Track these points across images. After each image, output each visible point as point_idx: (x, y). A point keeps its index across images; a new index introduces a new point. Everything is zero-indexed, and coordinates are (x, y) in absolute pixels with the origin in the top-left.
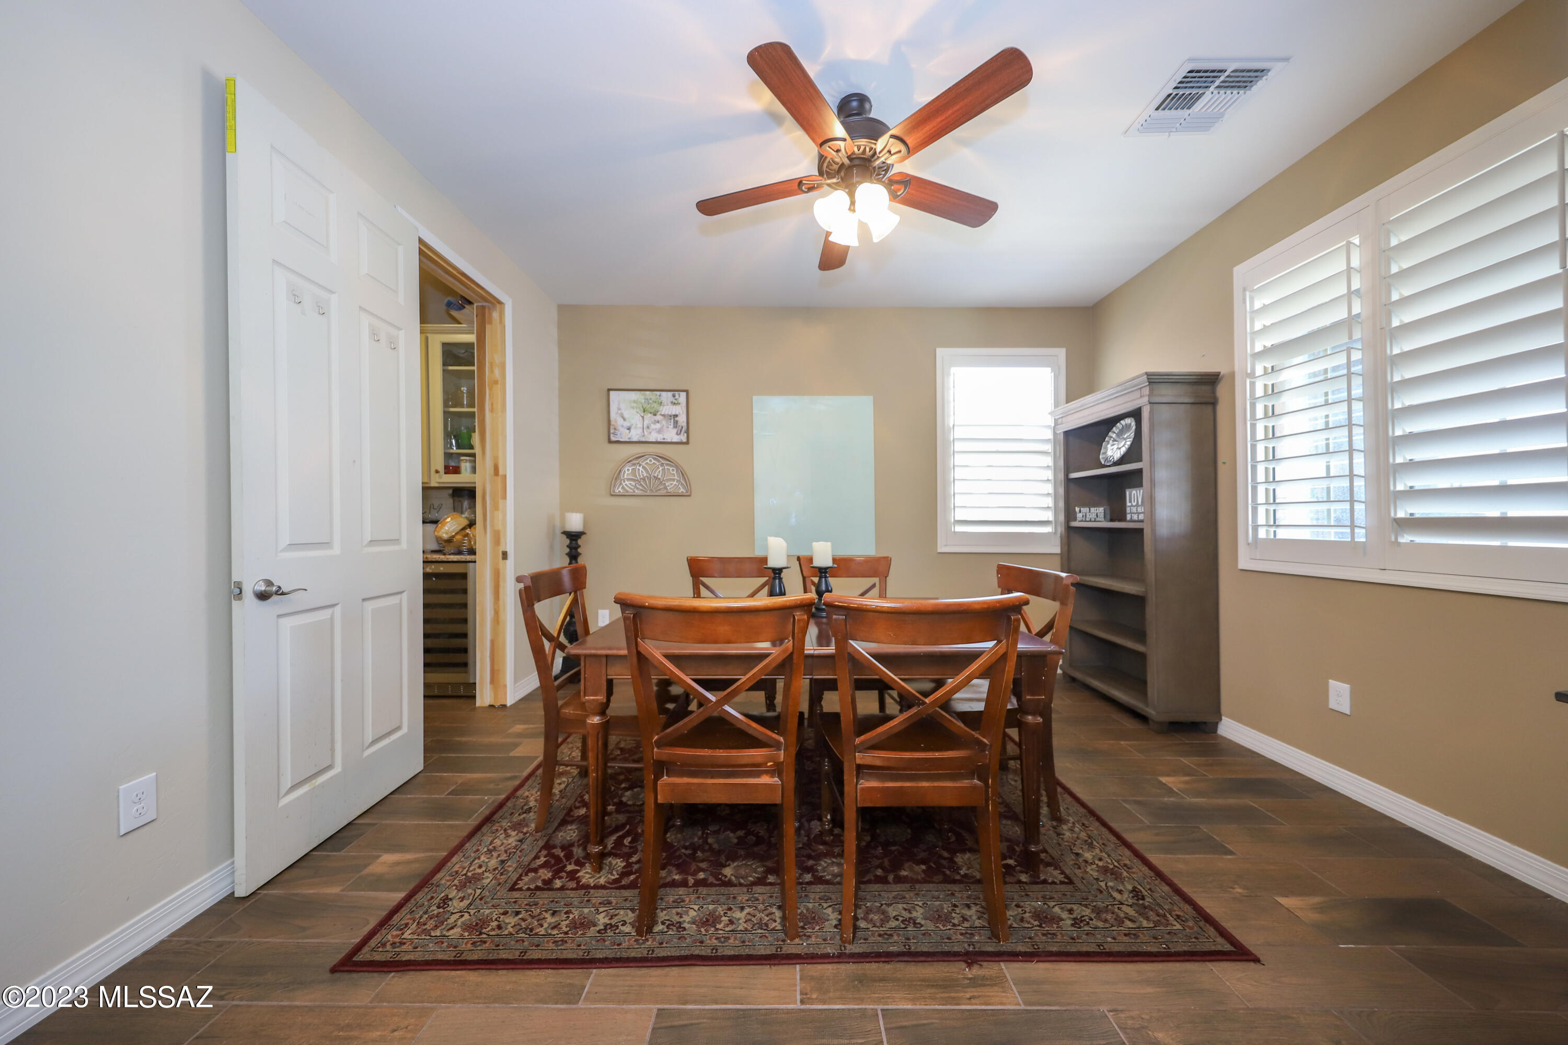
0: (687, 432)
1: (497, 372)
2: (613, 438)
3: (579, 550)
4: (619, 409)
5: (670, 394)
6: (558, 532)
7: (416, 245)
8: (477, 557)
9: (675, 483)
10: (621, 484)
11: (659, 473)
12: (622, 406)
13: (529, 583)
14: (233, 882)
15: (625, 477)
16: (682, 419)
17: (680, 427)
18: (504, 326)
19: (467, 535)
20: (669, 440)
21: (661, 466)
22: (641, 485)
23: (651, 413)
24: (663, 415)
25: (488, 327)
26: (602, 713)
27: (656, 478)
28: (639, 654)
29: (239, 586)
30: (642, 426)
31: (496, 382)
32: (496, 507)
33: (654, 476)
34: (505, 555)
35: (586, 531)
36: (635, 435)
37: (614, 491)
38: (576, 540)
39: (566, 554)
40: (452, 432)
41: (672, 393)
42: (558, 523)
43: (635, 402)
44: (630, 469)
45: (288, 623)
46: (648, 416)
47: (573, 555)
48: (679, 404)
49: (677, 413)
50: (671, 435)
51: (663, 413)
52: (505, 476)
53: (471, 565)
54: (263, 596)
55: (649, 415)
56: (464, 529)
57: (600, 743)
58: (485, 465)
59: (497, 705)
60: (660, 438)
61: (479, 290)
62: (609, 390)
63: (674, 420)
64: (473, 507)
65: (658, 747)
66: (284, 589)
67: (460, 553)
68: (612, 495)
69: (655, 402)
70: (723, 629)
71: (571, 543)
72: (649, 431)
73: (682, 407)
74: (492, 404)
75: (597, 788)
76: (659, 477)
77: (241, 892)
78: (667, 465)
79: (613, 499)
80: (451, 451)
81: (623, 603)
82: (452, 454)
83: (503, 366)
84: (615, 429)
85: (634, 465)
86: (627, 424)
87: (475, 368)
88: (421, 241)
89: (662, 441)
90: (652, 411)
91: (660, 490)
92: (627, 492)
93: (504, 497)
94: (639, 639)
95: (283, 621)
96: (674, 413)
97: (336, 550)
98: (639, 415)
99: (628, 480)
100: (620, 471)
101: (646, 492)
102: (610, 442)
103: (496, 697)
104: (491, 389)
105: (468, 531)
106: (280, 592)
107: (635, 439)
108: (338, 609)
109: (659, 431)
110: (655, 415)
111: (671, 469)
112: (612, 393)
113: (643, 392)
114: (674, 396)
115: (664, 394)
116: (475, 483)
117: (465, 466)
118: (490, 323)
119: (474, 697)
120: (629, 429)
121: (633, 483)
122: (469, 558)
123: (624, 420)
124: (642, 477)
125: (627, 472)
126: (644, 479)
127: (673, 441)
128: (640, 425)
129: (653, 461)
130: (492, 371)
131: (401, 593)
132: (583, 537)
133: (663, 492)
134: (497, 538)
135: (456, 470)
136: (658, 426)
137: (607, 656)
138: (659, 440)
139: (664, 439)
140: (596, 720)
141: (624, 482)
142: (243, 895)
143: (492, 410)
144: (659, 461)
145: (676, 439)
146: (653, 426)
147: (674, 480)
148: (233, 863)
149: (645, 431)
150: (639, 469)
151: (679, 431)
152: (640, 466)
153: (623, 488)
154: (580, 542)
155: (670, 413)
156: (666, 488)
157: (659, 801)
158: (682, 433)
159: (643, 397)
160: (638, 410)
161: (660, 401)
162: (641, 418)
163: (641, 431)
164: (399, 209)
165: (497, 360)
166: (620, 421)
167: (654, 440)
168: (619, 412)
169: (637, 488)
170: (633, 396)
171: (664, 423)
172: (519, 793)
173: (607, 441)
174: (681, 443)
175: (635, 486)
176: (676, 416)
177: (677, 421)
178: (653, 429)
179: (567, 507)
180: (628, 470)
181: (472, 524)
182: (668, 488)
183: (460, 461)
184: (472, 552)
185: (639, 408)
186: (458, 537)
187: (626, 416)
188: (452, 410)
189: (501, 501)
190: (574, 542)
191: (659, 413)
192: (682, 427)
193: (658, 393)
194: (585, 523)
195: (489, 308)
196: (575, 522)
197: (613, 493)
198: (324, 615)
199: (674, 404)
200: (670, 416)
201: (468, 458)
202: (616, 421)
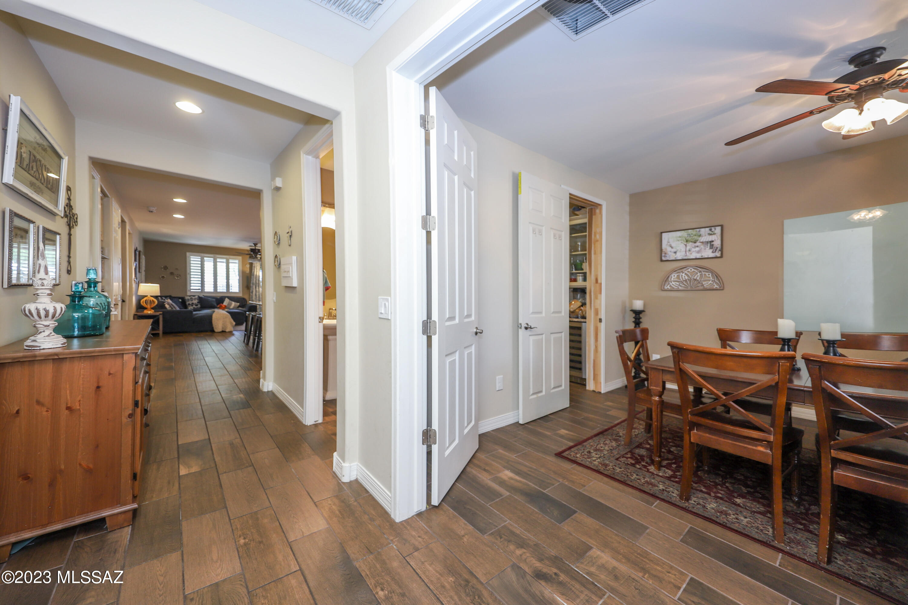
0: (722, 250)
1: (598, 236)
2: (664, 259)
3: (641, 320)
4: (668, 242)
5: (707, 229)
6: (628, 309)
7: (568, 196)
8: (587, 320)
9: (710, 282)
10: (669, 284)
11: (698, 277)
12: (671, 240)
13: (621, 333)
14: (518, 418)
15: (672, 280)
16: (717, 243)
17: (715, 248)
18: (602, 215)
19: (581, 310)
20: (706, 257)
21: (700, 272)
22: (684, 284)
23: (692, 242)
24: (702, 242)
25: (594, 217)
26: (660, 396)
27: (695, 280)
28: (681, 370)
29: (521, 324)
30: (685, 250)
31: (597, 241)
32: (596, 298)
33: (694, 279)
34: (600, 320)
35: (645, 310)
36: (679, 256)
37: (664, 288)
38: (639, 315)
39: (633, 322)
40: (573, 264)
41: (709, 228)
42: (627, 305)
43: (680, 237)
44: (676, 275)
45: (532, 338)
46: (690, 245)
47: (637, 323)
48: (715, 234)
49: (713, 240)
50: (708, 253)
51: (701, 241)
52: (601, 284)
53: (584, 324)
54: (526, 328)
55: (691, 243)
56: (579, 307)
57: (659, 410)
58: (591, 279)
59: (597, 391)
60: (699, 256)
61: (590, 203)
62: (662, 233)
63: (710, 244)
64: (584, 298)
65: (691, 415)
66: (532, 327)
67: (577, 318)
68: (662, 290)
69: (696, 235)
70: (730, 363)
71: (635, 316)
72: (690, 252)
73: (717, 236)
74: (595, 251)
75: (657, 429)
76: (698, 279)
77: (521, 422)
78: (704, 271)
79: (664, 294)
80: (573, 272)
81: (672, 346)
82: (573, 273)
83: (601, 234)
84: (665, 254)
85: (679, 273)
86: (674, 250)
87: (587, 233)
88: (570, 194)
89: (700, 257)
90: (693, 241)
91: (698, 286)
92: (674, 288)
93: (601, 293)
94: (680, 363)
95: (531, 337)
96: (710, 240)
97: (544, 315)
98: (683, 244)
99: (674, 281)
100: (668, 277)
101: (687, 288)
102: (662, 261)
103: (596, 387)
104: (594, 244)
105: (582, 308)
106: (531, 328)
107: (680, 258)
108: (544, 336)
109: (698, 252)
110: (695, 242)
111: (707, 274)
112: (663, 234)
113: (686, 231)
114: (711, 230)
115: (702, 230)
116: (586, 286)
117: (580, 278)
118: (595, 214)
119: (585, 385)
120: (675, 253)
121: (678, 283)
122: (582, 320)
123: (672, 248)
124: (684, 279)
125: (673, 277)
126: (686, 281)
127: (709, 257)
128: (683, 249)
129: (693, 270)
130: (595, 236)
131: (562, 332)
132: (643, 313)
133: (701, 288)
134: (597, 312)
135: (575, 280)
136: (697, 249)
137: (663, 370)
138: (698, 257)
139: (702, 256)
140: (657, 398)
141: (671, 282)
142: (522, 423)
143: (595, 254)
144: (697, 270)
145: (712, 255)
146: (693, 250)
147: (709, 280)
148: (518, 412)
149: (687, 253)
150: (682, 275)
151: (714, 251)
152: (683, 273)
153: (670, 286)
154: (641, 316)
155: (707, 240)
156: (703, 285)
157: (692, 440)
158: (717, 251)
159: (686, 233)
160: (682, 241)
161: (699, 234)
162: (684, 246)
163: (684, 253)
164: (562, 186)
165: (598, 231)
166: (669, 249)
167: (694, 258)
168: (669, 244)
169: (681, 286)
170: (679, 234)
171: (702, 247)
172: (614, 428)
173: (659, 259)
174: (716, 257)
175: (680, 285)
176: (713, 241)
177: (713, 245)
178: (694, 251)
179: (634, 296)
180: (674, 276)
181: (584, 304)
182: (705, 285)
183: (576, 276)
184: (584, 317)
185: (683, 240)
186: (577, 310)
187: (673, 245)
188: (573, 253)
189: (599, 295)
190: (638, 316)
191: (698, 241)
192: (717, 248)
193: (698, 230)
194: (645, 305)
195: (594, 208)
196: (638, 305)
197: (663, 289)
198: (540, 337)
199: (711, 234)
200: (707, 242)
201: (581, 275)
202: (666, 249)
